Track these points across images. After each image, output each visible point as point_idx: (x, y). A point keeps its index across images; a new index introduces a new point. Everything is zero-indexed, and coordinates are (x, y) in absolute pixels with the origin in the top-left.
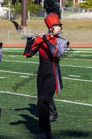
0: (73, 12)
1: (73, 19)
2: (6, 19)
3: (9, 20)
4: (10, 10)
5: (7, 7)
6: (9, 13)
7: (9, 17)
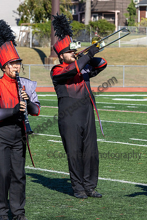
0: (137, 35)
1: (138, 46)
2: (25, 46)
3: (29, 47)
4: (31, 30)
5: (27, 26)
6: (31, 37)
7: (29, 43)
